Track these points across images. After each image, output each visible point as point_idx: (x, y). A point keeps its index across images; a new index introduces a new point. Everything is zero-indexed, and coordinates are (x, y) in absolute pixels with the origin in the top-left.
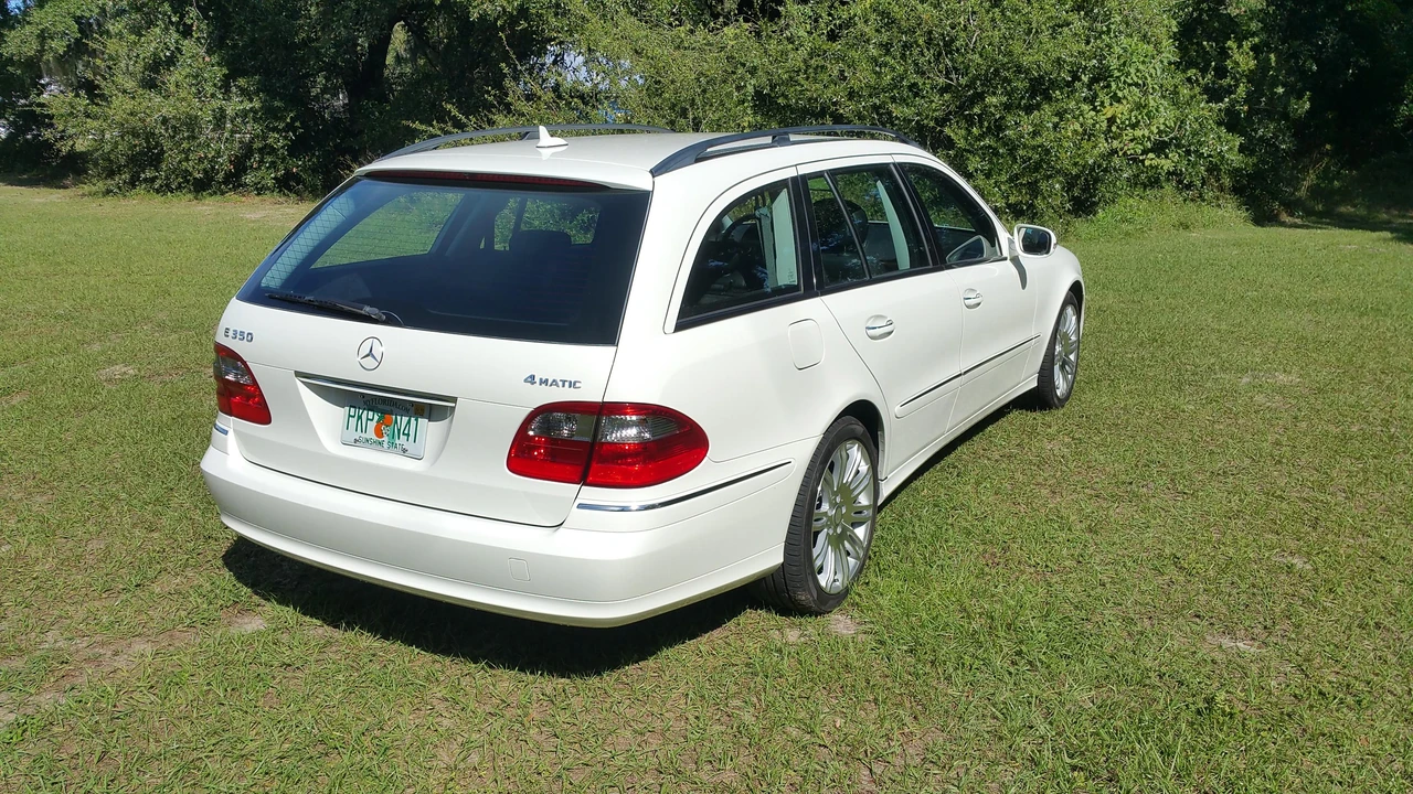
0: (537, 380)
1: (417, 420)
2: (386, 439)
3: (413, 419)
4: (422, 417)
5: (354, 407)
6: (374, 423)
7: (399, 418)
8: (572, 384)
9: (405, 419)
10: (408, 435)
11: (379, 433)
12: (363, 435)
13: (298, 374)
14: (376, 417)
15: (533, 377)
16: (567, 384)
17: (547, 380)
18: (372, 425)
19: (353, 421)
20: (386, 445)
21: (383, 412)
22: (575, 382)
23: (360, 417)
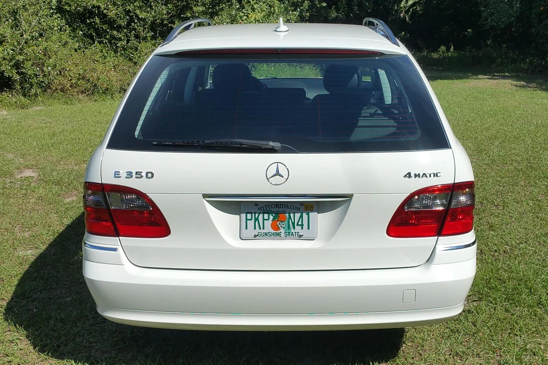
0: (412, 175)
1: (308, 214)
2: (282, 230)
3: (304, 214)
4: (312, 211)
5: (251, 213)
6: (270, 221)
7: (292, 215)
8: (436, 175)
9: (298, 215)
10: (302, 225)
11: (275, 227)
12: (262, 231)
13: (205, 196)
14: (271, 217)
15: (409, 174)
16: (432, 175)
17: (419, 174)
18: (268, 224)
19: (251, 224)
20: (283, 235)
21: (277, 213)
22: (437, 173)
23: (257, 219)
